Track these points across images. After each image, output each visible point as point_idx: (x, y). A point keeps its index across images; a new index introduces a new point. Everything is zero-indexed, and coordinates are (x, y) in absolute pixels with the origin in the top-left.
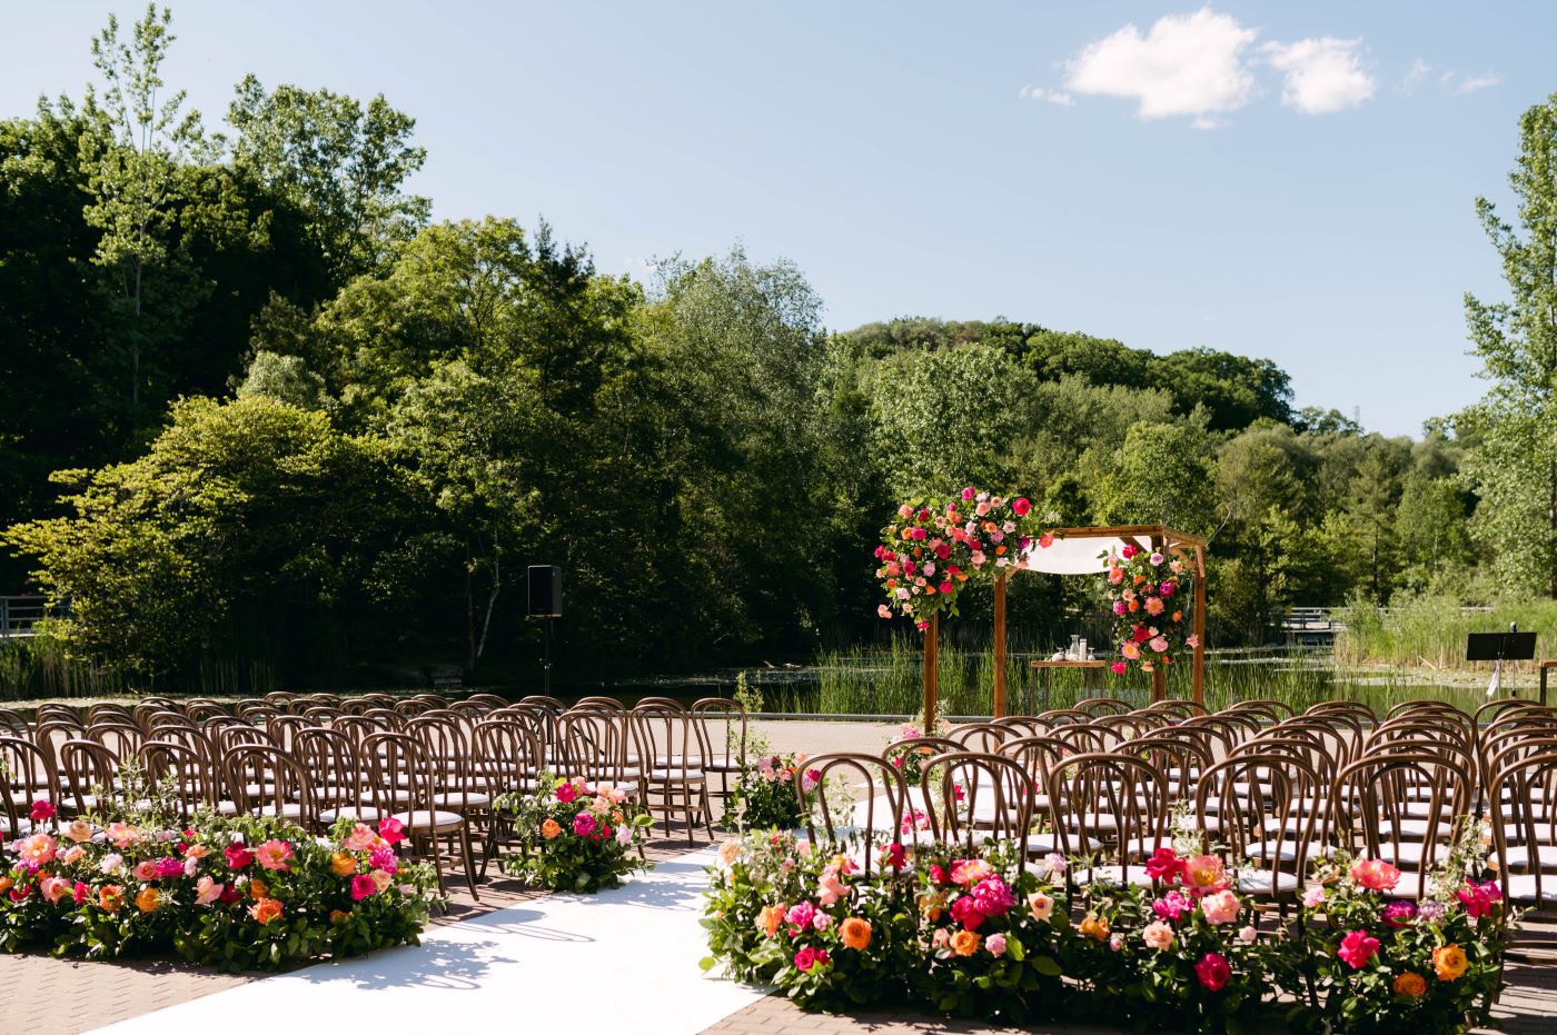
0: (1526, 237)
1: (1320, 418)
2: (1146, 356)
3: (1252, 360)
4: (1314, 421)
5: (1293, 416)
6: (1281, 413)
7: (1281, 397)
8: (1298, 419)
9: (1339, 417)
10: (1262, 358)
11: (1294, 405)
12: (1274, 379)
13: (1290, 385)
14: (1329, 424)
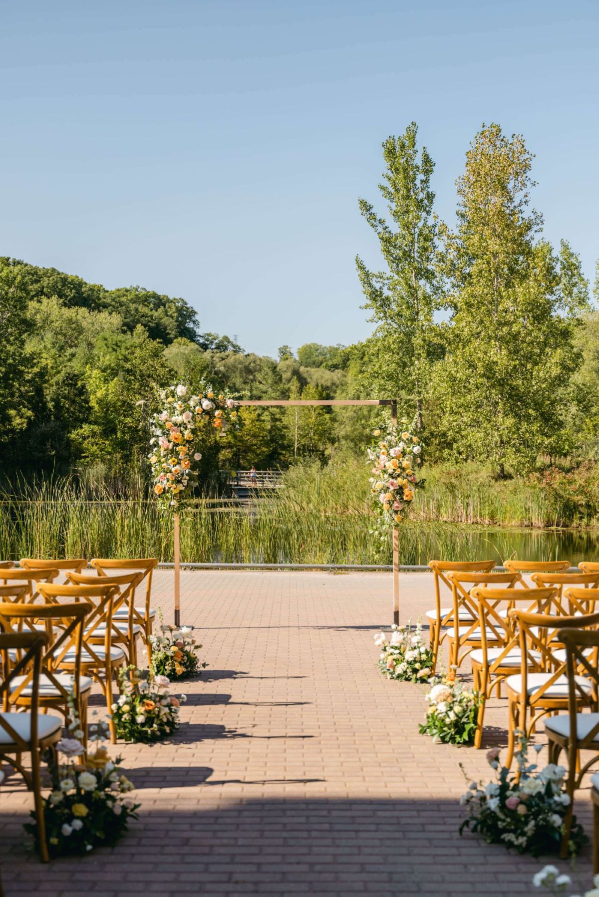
0: (395, 228)
1: (217, 341)
2: (100, 289)
3: (171, 298)
4: (212, 343)
5: (199, 338)
6: (190, 335)
7: (191, 325)
8: (202, 341)
9: (229, 342)
10: (178, 297)
11: (200, 331)
12: (185, 314)
13: (197, 317)
14: (221, 347)
